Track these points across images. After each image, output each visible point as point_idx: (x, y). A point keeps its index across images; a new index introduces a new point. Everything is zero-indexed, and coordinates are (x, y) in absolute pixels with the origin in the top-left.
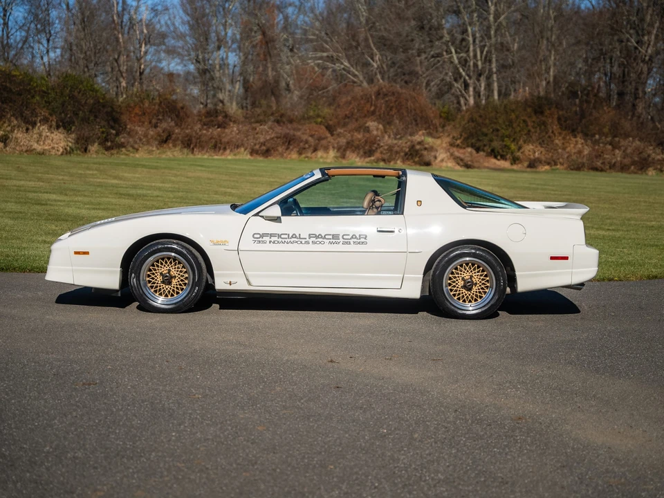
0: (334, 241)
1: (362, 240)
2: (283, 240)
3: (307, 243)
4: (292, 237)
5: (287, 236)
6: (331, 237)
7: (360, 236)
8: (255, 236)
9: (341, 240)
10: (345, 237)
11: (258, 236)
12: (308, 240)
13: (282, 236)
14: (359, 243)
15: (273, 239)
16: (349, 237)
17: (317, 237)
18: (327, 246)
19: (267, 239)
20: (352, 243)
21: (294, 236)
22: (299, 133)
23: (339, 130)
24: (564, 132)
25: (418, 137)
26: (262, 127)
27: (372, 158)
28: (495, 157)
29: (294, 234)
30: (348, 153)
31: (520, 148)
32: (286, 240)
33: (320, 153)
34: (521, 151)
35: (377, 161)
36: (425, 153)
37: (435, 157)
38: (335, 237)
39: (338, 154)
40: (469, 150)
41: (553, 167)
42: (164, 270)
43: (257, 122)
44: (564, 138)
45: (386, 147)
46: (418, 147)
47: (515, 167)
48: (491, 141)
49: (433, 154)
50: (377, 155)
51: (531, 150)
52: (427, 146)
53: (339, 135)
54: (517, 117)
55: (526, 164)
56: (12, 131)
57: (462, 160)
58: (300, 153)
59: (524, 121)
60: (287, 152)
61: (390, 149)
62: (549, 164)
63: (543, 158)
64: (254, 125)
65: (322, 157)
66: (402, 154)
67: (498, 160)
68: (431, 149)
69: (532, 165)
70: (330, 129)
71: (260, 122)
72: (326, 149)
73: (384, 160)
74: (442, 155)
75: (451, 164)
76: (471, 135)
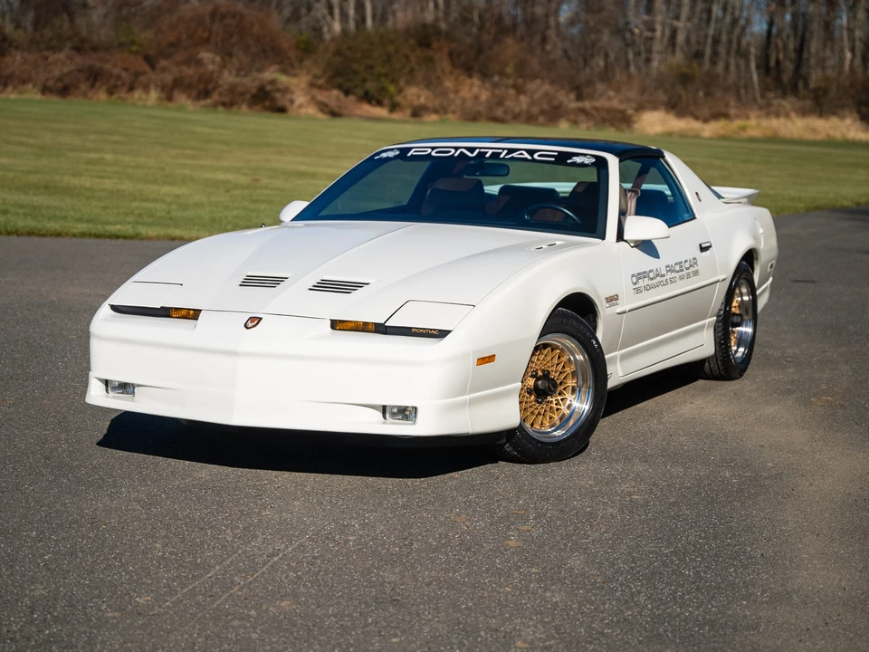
22: (107, 66)
23: (163, 63)
24: (457, 72)
25: (269, 74)
26: (56, 56)
27: (209, 101)
28: (369, 102)
30: (176, 93)
31: (400, 91)
33: (137, 94)
34: (402, 94)
35: (215, 105)
36: (278, 95)
37: (292, 102)
39: (163, 95)
40: (335, 92)
41: (444, 117)
43: (48, 48)
44: (457, 79)
45: (226, 87)
46: (269, 88)
47: (395, 116)
48: (364, 80)
49: (288, 96)
50: (215, 96)
51: (415, 94)
52: (280, 86)
53: (164, 70)
54: (397, 51)
55: (408, 112)
57: (326, 105)
58: (110, 92)
59: (407, 56)
60: (93, 91)
61: (232, 89)
62: (436, 111)
63: (430, 105)
64: (46, 53)
65: (140, 99)
66: (248, 96)
67: (373, 106)
68: (286, 90)
69: (417, 113)
70: (150, 61)
71: (54, 49)
72: (146, 88)
73: (224, 104)
74: (300, 99)
75: (312, 110)
76: (337, 73)
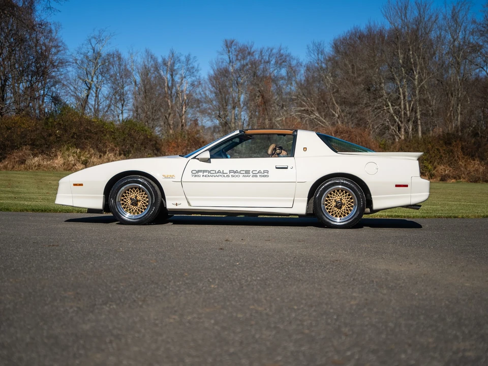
0: (246, 175)
1: (266, 174)
2: (212, 175)
3: (228, 176)
4: (218, 172)
5: (214, 172)
6: (244, 172)
7: (264, 171)
8: (193, 172)
9: (251, 174)
10: (254, 172)
11: (195, 172)
12: (228, 174)
13: (211, 172)
14: (263, 176)
15: (205, 174)
16: (257, 172)
17: (235, 172)
18: (241, 178)
19: (201, 174)
20: (259, 176)
21: (219, 172)
24: (466, 157)
29: (219, 171)
31: (435, 168)
32: (214, 175)
34: (436, 170)
38: (247, 172)
41: (458, 180)
42: (133, 196)
44: (466, 161)
51: (443, 169)
54: (433, 147)
55: (439, 179)
56: (91, 157)
59: (438, 149)
62: (455, 178)
63: (451, 175)
69: (443, 179)
